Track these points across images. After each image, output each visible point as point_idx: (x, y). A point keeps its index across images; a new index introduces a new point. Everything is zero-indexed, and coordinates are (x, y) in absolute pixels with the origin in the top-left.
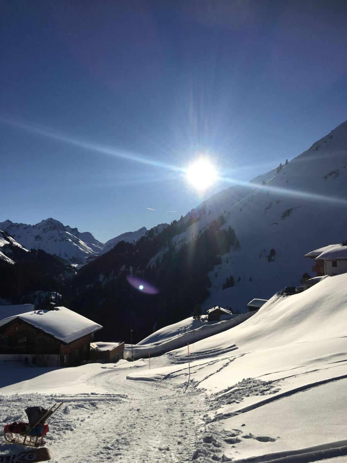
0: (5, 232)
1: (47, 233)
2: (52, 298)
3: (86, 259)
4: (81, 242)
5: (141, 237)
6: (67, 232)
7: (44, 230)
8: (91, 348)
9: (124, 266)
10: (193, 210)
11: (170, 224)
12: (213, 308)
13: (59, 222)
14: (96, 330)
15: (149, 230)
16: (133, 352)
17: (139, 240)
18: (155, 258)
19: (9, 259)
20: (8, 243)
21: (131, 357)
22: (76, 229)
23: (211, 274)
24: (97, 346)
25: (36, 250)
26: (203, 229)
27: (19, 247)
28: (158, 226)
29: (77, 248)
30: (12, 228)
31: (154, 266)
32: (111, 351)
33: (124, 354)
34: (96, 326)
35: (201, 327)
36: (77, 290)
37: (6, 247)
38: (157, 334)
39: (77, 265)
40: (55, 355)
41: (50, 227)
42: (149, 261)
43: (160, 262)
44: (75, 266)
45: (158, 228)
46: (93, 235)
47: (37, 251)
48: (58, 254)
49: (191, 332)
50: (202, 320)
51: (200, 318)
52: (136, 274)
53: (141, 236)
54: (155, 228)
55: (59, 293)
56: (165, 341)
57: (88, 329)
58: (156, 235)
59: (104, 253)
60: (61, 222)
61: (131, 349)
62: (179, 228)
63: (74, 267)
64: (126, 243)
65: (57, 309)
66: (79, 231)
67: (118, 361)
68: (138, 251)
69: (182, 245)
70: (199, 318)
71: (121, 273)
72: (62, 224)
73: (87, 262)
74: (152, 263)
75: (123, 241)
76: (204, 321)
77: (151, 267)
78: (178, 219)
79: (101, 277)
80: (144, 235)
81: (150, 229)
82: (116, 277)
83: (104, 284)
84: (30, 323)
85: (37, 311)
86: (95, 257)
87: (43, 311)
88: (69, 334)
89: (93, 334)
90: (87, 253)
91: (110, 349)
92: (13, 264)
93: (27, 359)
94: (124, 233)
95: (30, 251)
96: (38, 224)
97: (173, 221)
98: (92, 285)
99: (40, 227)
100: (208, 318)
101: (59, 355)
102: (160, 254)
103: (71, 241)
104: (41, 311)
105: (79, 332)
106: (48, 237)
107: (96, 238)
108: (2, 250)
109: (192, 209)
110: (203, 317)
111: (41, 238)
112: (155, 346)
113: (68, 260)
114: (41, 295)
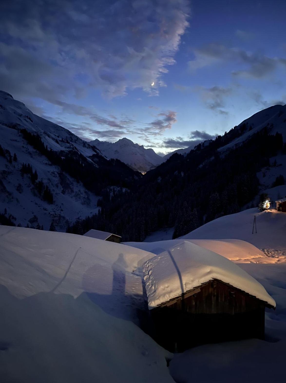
1: (123, 148)
3: (150, 168)
6: (136, 148)
7: (120, 146)
10: (235, 127)
17: (189, 153)
19: (96, 164)
20: (96, 154)
25: (114, 159)
30: (99, 145)
37: (94, 156)
41: (124, 144)
45: (204, 143)
58: (202, 148)
62: (224, 141)
63: (141, 172)
78: (222, 134)
80: (193, 149)
92: (98, 168)
95: (110, 160)
99: (118, 144)
108: (91, 158)
111: (119, 152)
113: (137, 169)
114: (115, 189)
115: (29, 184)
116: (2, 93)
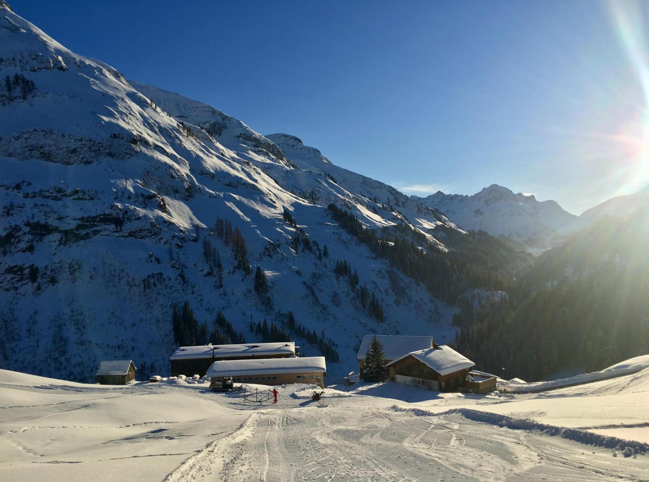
0: (436, 209)
1: (490, 205)
2: (495, 300)
6: (520, 203)
7: (486, 201)
8: (466, 379)
13: (507, 188)
19: (442, 245)
20: (440, 224)
22: (532, 197)
25: (475, 232)
27: (453, 229)
30: (444, 203)
36: (533, 288)
37: (438, 229)
40: (435, 381)
41: (494, 197)
46: (559, 204)
48: (506, 235)
66: (537, 200)
72: (510, 191)
79: (568, 271)
83: (573, 281)
84: (418, 359)
92: (447, 251)
95: (468, 233)
96: (478, 193)
98: (555, 283)
99: (481, 197)
101: (438, 382)
106: (492, 211)
108: (433, 233)
111: (483, 214)
113: (523, 243)
114: (482, 294)
116: (287, 138)
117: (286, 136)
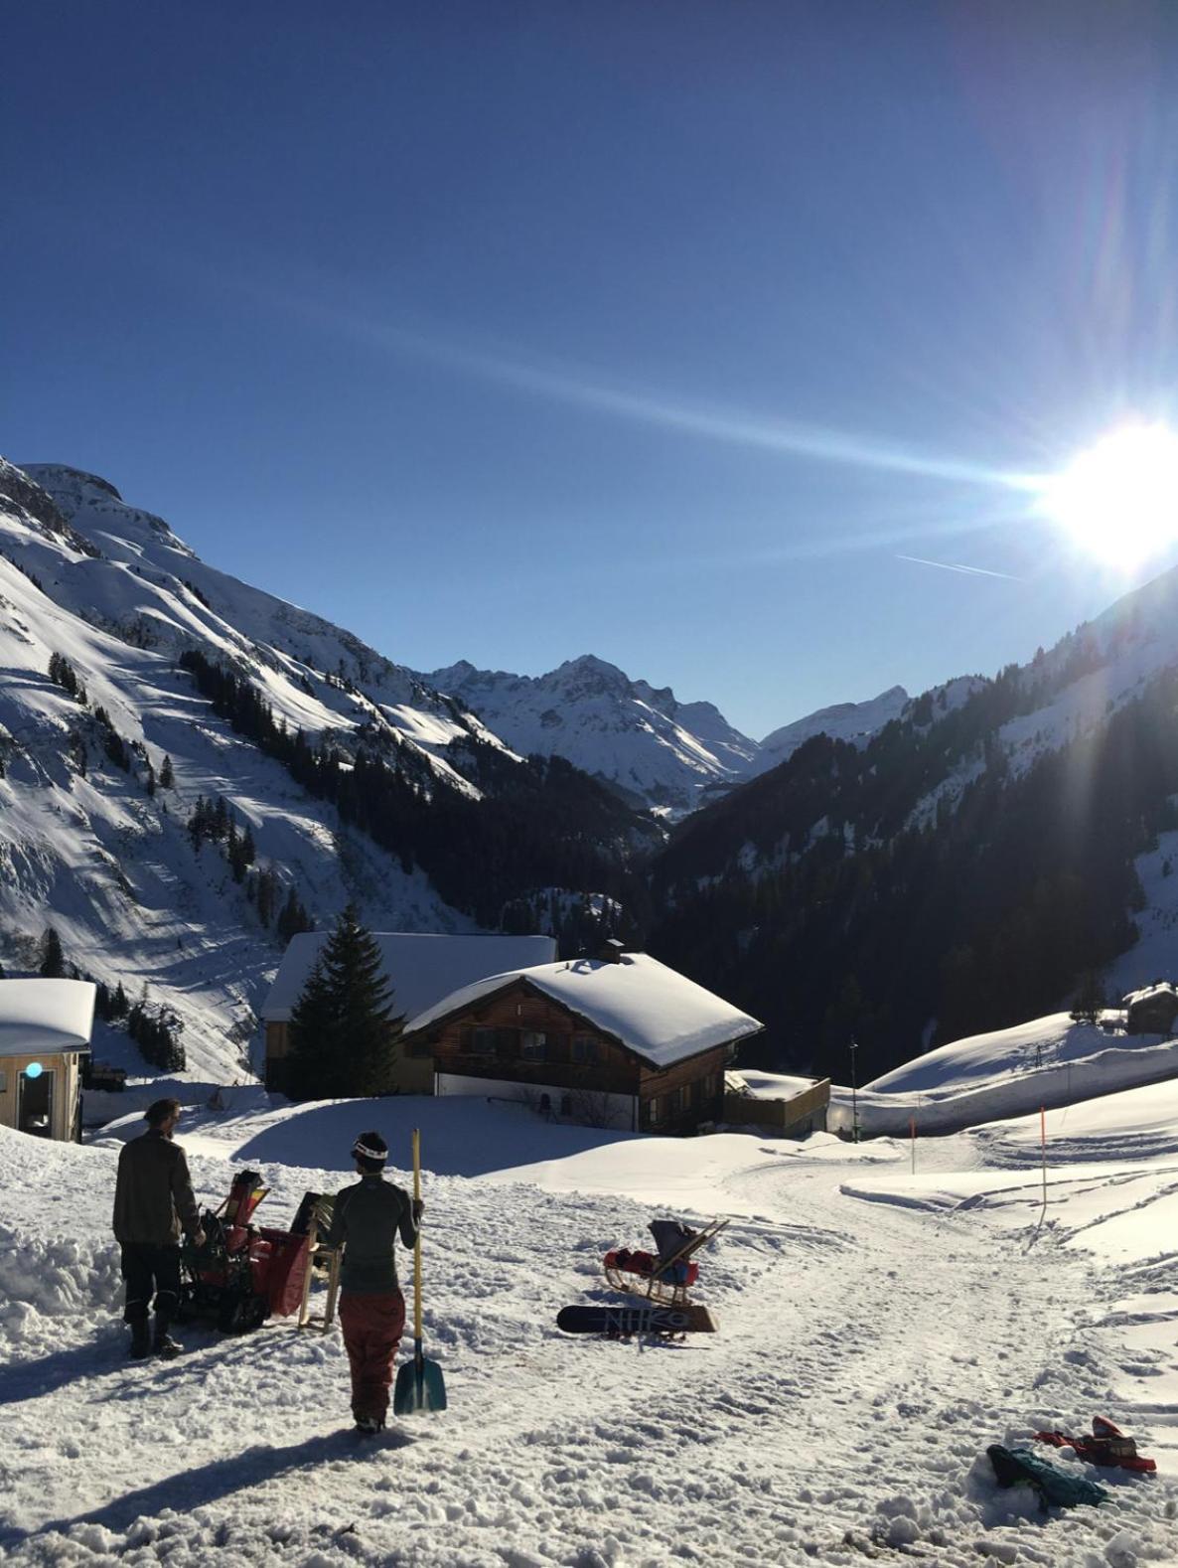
0: (456, 699)
1: (578, 702)
2: (591, 914)
3: (700, 792)
4: (684, 736)
5: (885, 723)
6: (639, 702)
7: (569, 693)
8: (727, 1088)
9: (824, 822)
10: (1083, 628)
11: (994, 678)
12: (1150, 988)
13: (615, 667)
14: (742, 1033)
15: (917, 699)
16: (856, 1114)
17: (879, 734)
18: (933, 795)
19: (467, 783)
20: (463, 733)
21: (849, 1129)
22: (668, 692)
23: (1145, 865)
24: (745, 1083)
25: (545, 759)
26: (1120, 697)
27: (494, 748)
28: (950, 683)
29: (671, 753)
30: (473, 688)
31: (929, 825)
32: (789, 1102)
33: (828, 1115)
34: (743, 1022)
35: (1096, 1055)
36: (671, 891)
37: (459, 746)
38: (934, 1059)
39: (669, 809)
40: (626, 1096)
41: (586, 685)
42: (915, 807)
43: (953, 810)
44: (663, 811)
45: (948, 691)
46: (722, 712)
47: (548, 762)
48: (609, 775)
49: (1058, 1068)
50: (1105, 1028)
51: (1098, 1021)
52: (866, 849)
53: (889, 718)
54: (938, 692)
55: (615, 899)
56: (963, 1090)
57: (718, 1028)
58: (939, 714)
59: (758, 775)
60: (622, 670)
61: (850, 1103)
62: (1029, 692)
63: (661, 816)
64: (834, 741)
65: (629, 962)
66: (677, 700)
67: (809, 1136)
68: (873, 770)
69: (1038, 753)
70: (1093, 1018)
71: (813, 842)
72: (622, 673)
73: (703, 800)
74: (922, 813)
75: (823, 733)
76: (1113, 1032)
77: (921, 826)
78: (1024, 660)
79: (746, 855)
80: (895, 715)
81: (919, 695)
82: (796, 857)
83: (754, 878)
84: (555, 997)
85: (572, 963)
86: (726, 786)
87: (587, 964)
88: (664, 1040)
89: (733, 1044)
90: (703, 771)
91: (787, 1095)
92: (478, 799)
93: (546, 1098)
94: (826, 706)
95: (527, 761)
96: (551, 674)
97: (1006, 668)
98: (717, 880)
99: (557, 683)
100: (1126, 1021)
101: (637, 1098)
102: (954, 785)
103: (652, 731)
104: (583, 964)
105: (692, 1036)
106: (582, 715)
107: (732, 723)
108: (445, 753)
109: (1081, 622)
110: (1109, 1014)
111: (561, 720)
112: (931, 1102)
113: (642, 794)
114: (561, 900)
115: (224, 883)
116: (78, 479)
117: (73, 473)
